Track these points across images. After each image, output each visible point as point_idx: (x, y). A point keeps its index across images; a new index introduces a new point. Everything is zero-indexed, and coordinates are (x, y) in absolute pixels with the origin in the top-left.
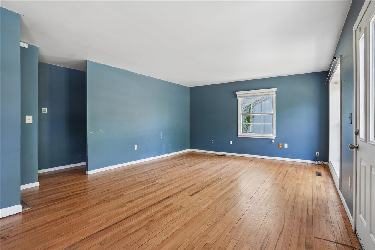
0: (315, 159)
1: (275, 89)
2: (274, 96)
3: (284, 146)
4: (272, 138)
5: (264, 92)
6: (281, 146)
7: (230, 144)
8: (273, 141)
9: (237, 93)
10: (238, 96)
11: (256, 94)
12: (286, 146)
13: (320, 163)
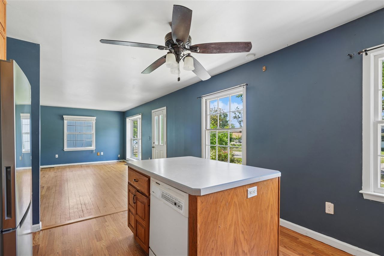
0: (118, 159)
1: (95, 118)
2: (94, 122)
3: (101, 153)
4: (93, 149)
5: (86, 119)
6: (99, 154)
7: (56, 157)
8: (94, 151)
9: (64, 116)
10: (64, 119)
11: (81, 119)
12: (102, 153)
13: (121, 160)
